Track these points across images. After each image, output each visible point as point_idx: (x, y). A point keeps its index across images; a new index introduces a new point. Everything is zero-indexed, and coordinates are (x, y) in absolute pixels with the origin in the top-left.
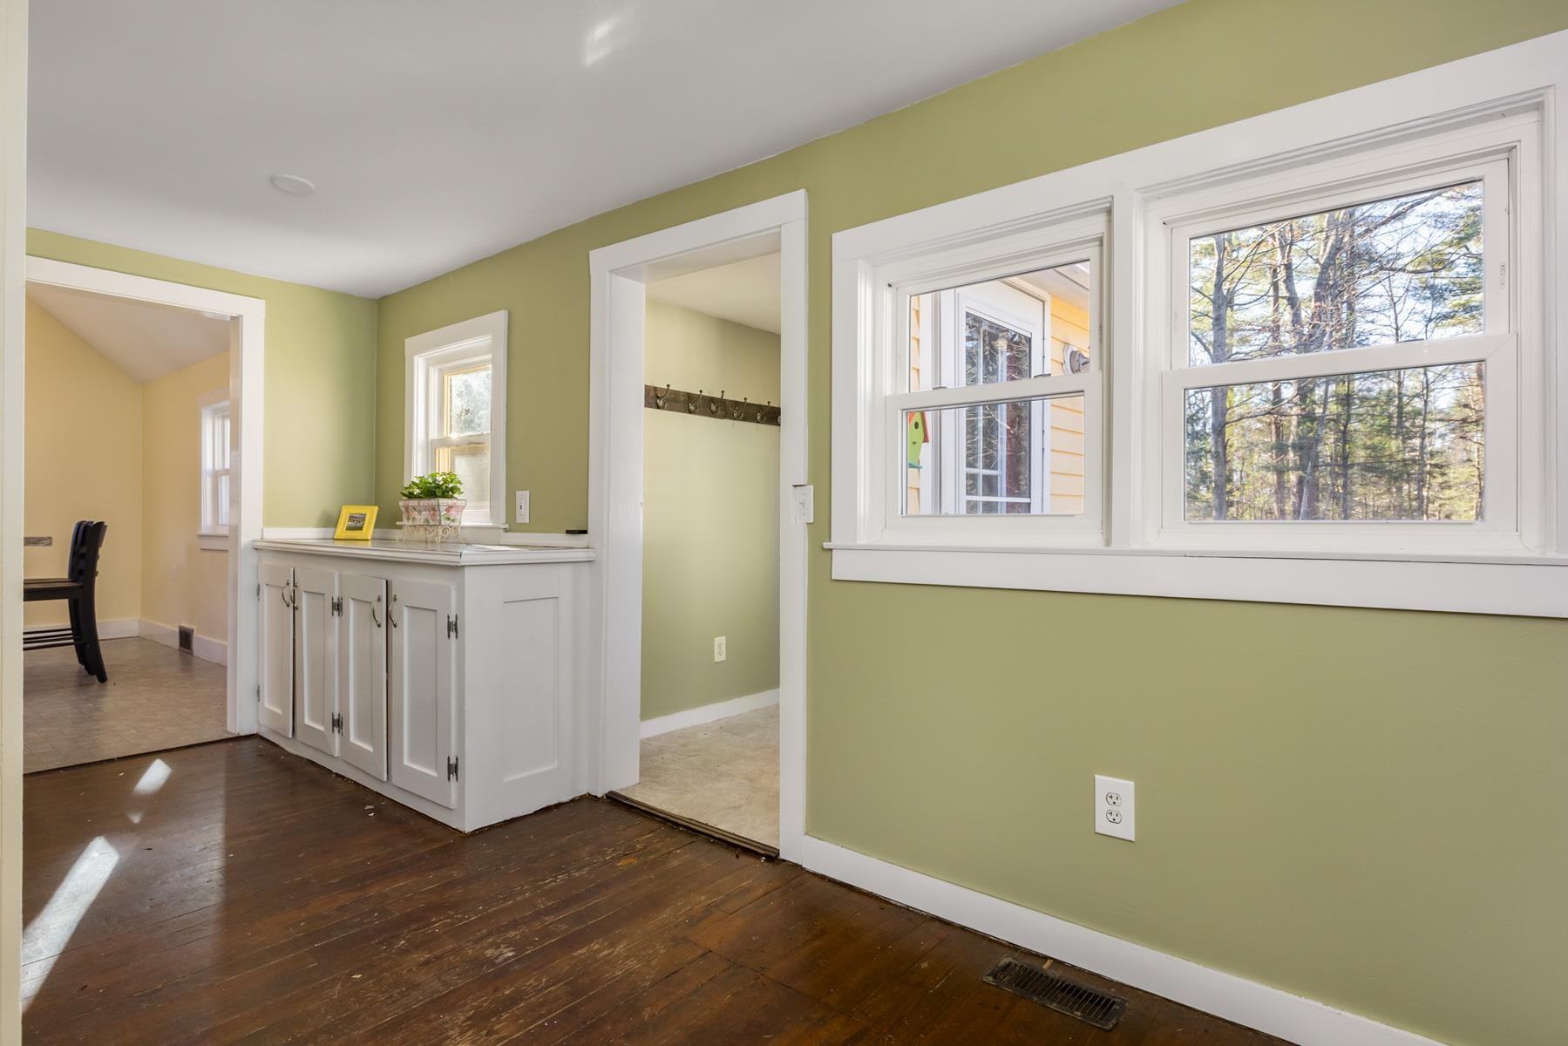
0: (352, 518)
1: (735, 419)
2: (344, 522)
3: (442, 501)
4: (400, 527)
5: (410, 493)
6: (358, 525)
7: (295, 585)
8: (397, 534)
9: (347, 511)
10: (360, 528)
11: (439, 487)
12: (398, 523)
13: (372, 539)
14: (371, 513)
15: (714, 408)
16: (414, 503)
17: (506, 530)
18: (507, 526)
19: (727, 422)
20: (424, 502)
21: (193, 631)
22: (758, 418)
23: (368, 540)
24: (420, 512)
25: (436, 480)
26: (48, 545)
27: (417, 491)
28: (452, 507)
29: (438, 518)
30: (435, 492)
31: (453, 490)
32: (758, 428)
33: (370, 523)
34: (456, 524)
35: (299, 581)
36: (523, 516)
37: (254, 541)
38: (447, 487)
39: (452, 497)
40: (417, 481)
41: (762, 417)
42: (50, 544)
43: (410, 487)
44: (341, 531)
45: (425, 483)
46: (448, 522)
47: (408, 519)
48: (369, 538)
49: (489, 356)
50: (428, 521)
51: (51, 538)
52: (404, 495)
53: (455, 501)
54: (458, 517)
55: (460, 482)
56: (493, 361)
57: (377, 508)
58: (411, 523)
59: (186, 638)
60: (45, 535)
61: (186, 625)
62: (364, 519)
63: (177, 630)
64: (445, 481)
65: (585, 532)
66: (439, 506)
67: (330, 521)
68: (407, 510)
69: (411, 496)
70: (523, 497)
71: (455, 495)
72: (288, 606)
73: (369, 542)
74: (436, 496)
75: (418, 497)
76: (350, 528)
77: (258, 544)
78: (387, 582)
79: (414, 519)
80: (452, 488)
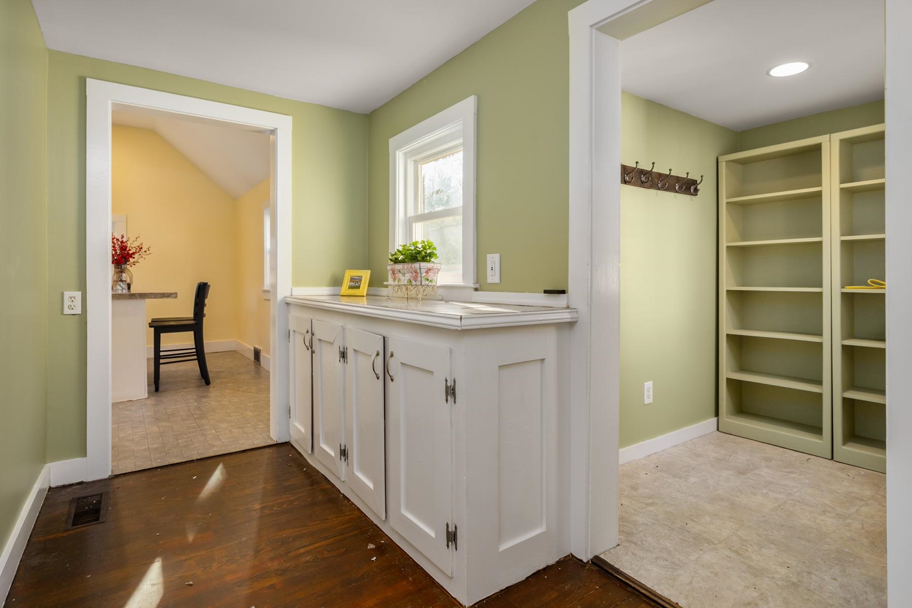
0: (352, 279)
1: (659, 189)
2: (346, 282)
3: (423, 264)
4: (387, 286)
5: (396, 259)
6: (357, 284)
7: (313, 334)
8: (384, 291)
9: (349, 274)
10: (358, 287)
11: (419, 252)
12: (385, 283)
13: (367, 295)
14: (366, 275)
15: (643, 179)
16: (399, 267)
17: (476, 290)
18: (477, 286)
19: (653, 192)
20: (406, 266)
21: (260, 351)
22: (677, 188)
23: (364, 296)
24: (404, 274)
25: (417, 247)
26: (175, 298)
27: (401, 257)
28: (430, 270)
29: (419, 279)
30: (417, 257)
31: (430, 255)
32: (675, 197)
33: (365, 283)
34: (434, 284)
35: (315, 331)
36: (493, 277)
37: (285, 297)
38: (426, 253)
39: (429, 261)
40: (401, 249)
41: (681, 188)
42: (176, 297)
43: (396, 254)
44: (344, 289)
45: (408, 250)
46: (427, 282)
47: (394, 280)
48: (365, 295)
49: (460, 141)
50: (411, 281)
51: (176, 293)
52: (391, 260)
53: (432, 265)
54: (435, 278)
55: (435, 248)
56: (464, 144)
57: (369, 271)
58: (396, 283)
59: (257, 354)
60: (173, 292)
61: (257, 346)
62: (361, 280)
63: (253, 349)
64: (424, 248)
65: (563, 292)
66: (420, 268)
67: (336, 282)
68: (393, 273)
69: (396, 261)
70: (493, 260)
71: (432, 260)
72: (308, 349)
73: (365, 298)
74: (418, 261)
75: (403, 261)
76: (351, 287)
77: (289, 299)
78: (384, 338)
79: (399, 280)
80: (430, 253)
